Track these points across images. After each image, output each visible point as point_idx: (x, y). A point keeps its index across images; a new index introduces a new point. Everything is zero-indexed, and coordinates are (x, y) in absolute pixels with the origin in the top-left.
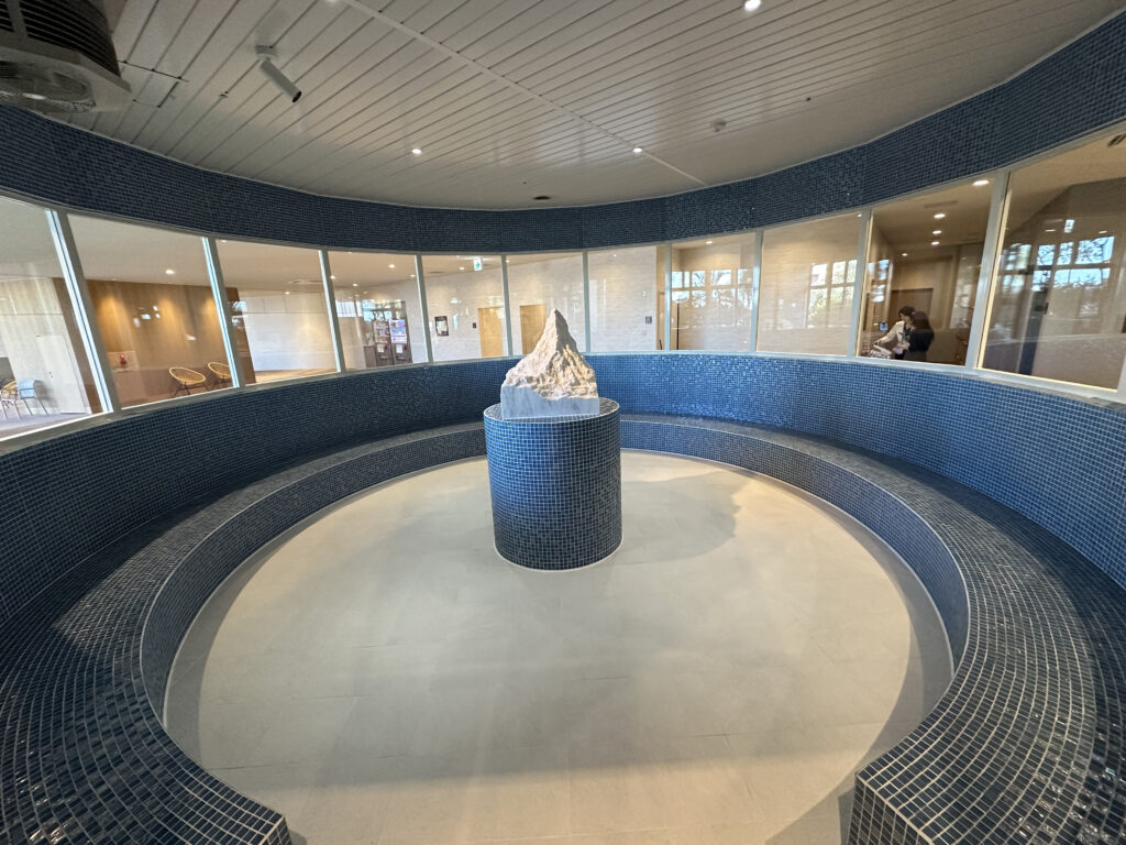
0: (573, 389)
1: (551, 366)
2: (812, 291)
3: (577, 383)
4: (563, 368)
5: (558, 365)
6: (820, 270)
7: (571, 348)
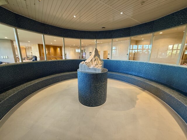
0: (95, 66)
1: (92, 60)
2: (168, 51)
3: (97, 64)
4: (95, 61)
5: (93, 60)
6: (170, 47)
7: (98, 57)
